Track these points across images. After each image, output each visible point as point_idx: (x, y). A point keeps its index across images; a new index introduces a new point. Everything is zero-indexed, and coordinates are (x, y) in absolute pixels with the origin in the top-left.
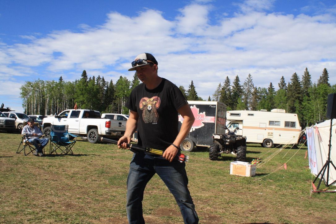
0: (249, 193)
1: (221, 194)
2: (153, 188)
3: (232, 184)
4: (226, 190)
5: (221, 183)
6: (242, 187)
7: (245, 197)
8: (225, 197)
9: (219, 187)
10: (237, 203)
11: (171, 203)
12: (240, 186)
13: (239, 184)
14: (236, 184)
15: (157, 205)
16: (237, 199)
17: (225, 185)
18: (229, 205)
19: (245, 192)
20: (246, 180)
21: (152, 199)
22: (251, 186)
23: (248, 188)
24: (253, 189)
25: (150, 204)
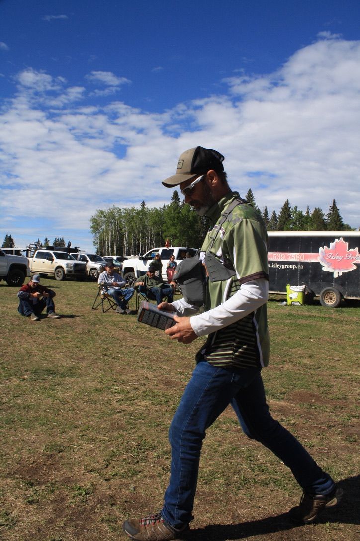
2: (284, 361)
11: (313, 384)
15: (292, 387)
21: (283, 378)
25: (282, 385)
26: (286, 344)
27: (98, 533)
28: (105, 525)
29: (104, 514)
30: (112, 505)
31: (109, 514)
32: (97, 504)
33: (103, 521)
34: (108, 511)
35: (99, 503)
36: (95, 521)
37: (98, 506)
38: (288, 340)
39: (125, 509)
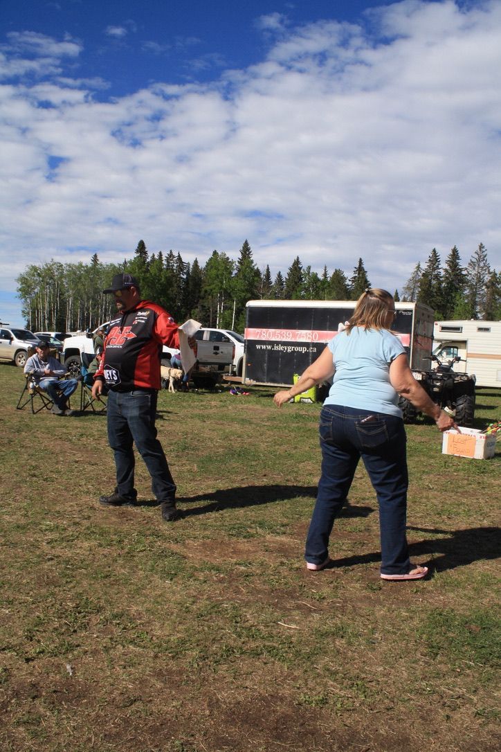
0: (483, 494)
1: (425, 494)
2: (288, 480)
3: (447, 473)
4: (436, 487)
5: (424, 472)
6: (468, 480)
7: (475, 501)
8: (434, 501)
9: (421, 479)
10: (459, 514)
12: (463, 479)
13: (461, 473)
14: (455, 474)
15: (297, 516)
16: (458, 505)
17: (432, 476)
18: (443, 517)
19: (475, 490)
20: (476, 466)
22: (486, 479)
23: (479, 483)
24: (490, 486)
25: (283, 514)
26: (290, 456)
27: (9, 742)
28: (21, 729)
29: (21, 713)
30: (34, 698)
31: (29, 712)
32: (11, 699)
33: (18, 724)
34: (27, 708)
35: (14, 697)
36: (6, 725)
37: (13, 701)
38: (294, 452)
39: (53, 703)
